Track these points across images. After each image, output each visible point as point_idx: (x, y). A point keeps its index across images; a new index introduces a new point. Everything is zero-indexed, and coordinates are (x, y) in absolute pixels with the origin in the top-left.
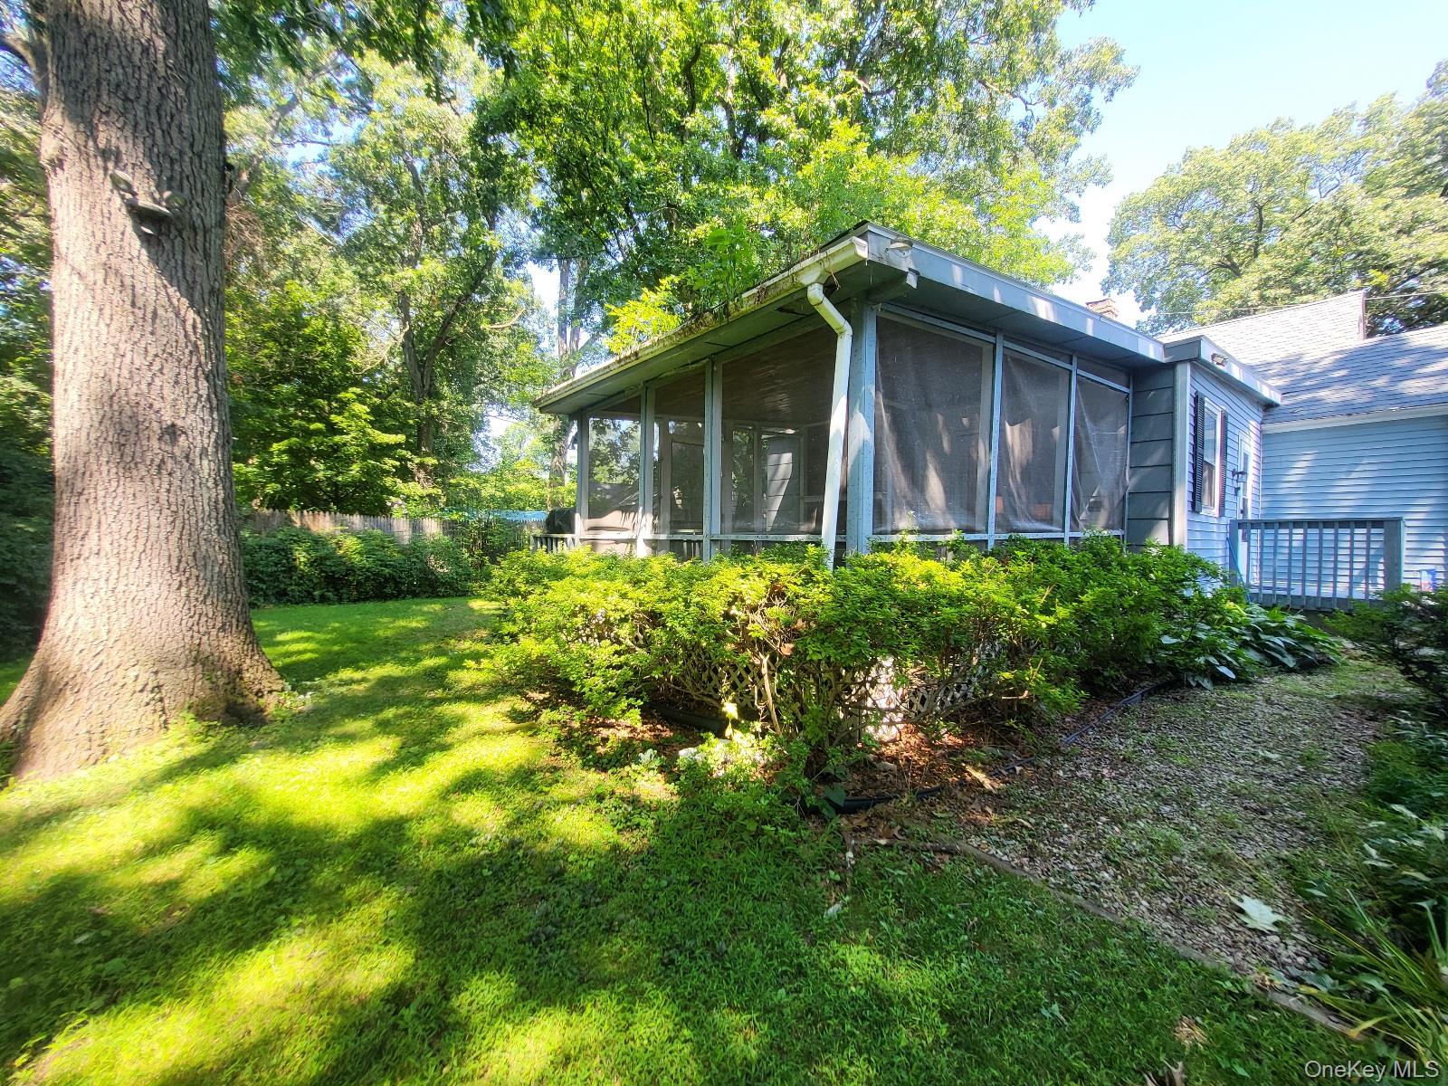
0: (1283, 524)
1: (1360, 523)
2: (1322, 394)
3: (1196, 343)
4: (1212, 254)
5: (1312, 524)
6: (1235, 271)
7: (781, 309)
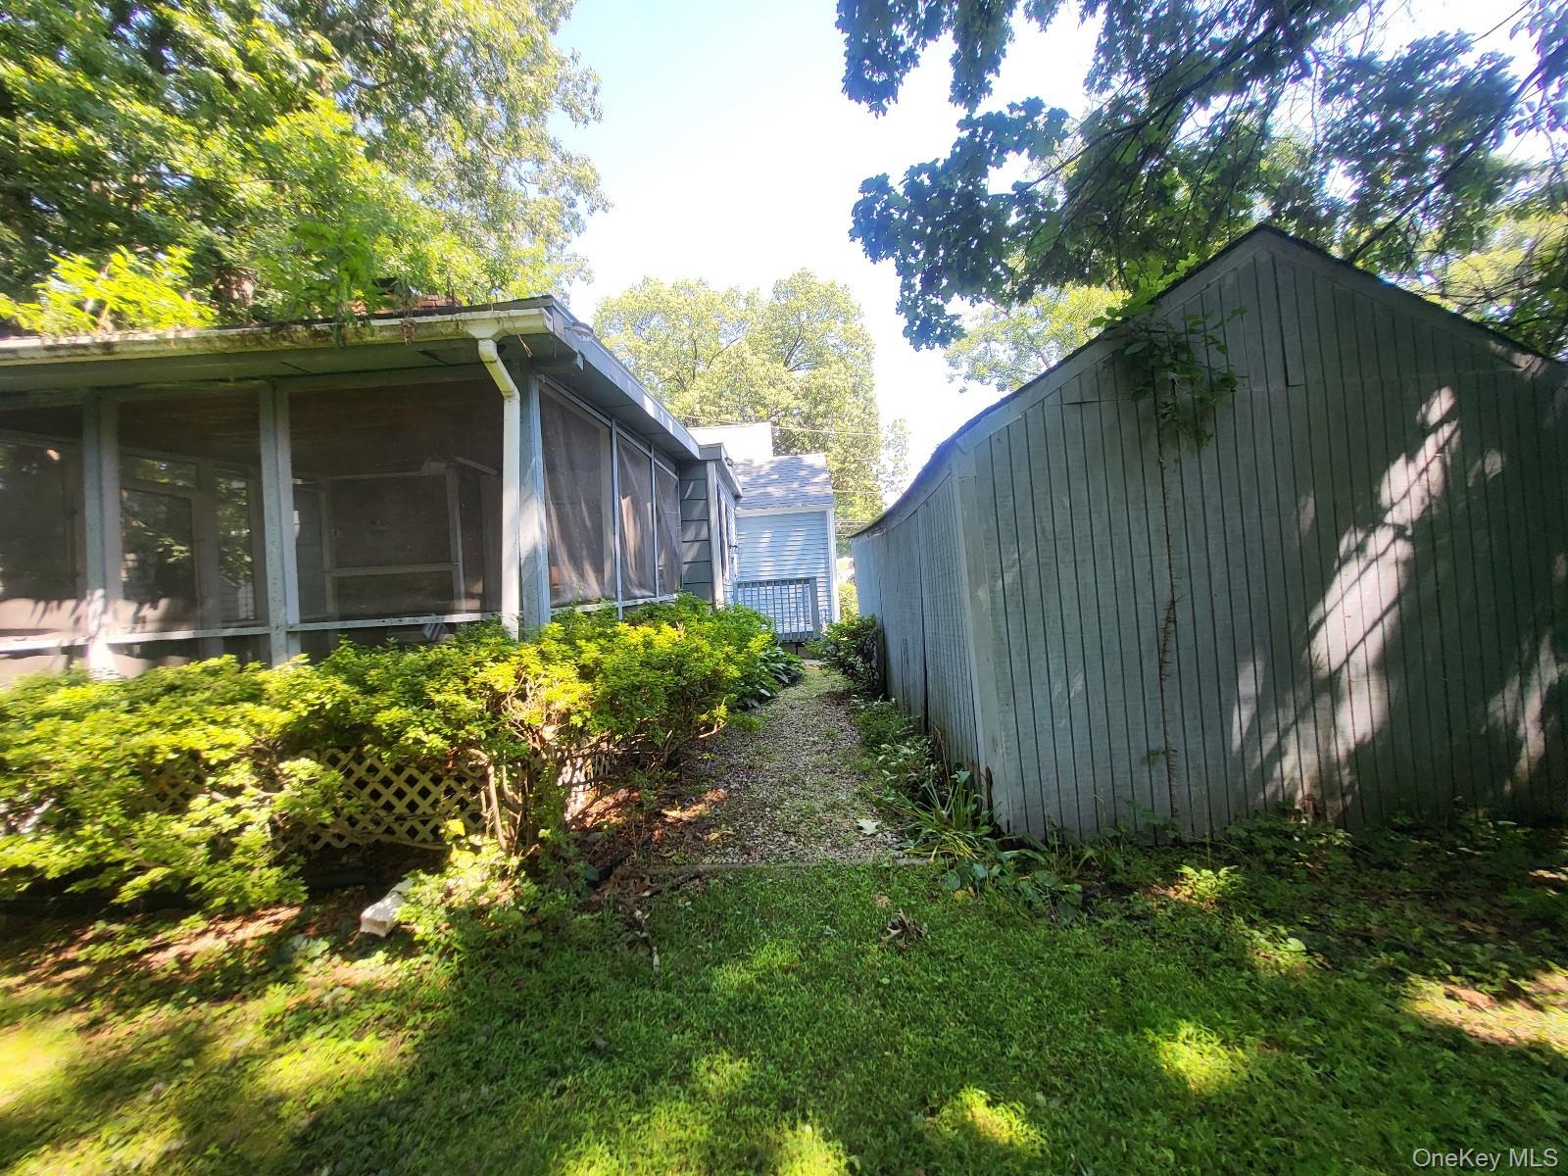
0: (761, 583)
1: (791, 582)
2: (770, 489)
3: (718, 447)
4: (670, 369)
5: (776, 583)
6: (682, 386)
7: (424, 353)
